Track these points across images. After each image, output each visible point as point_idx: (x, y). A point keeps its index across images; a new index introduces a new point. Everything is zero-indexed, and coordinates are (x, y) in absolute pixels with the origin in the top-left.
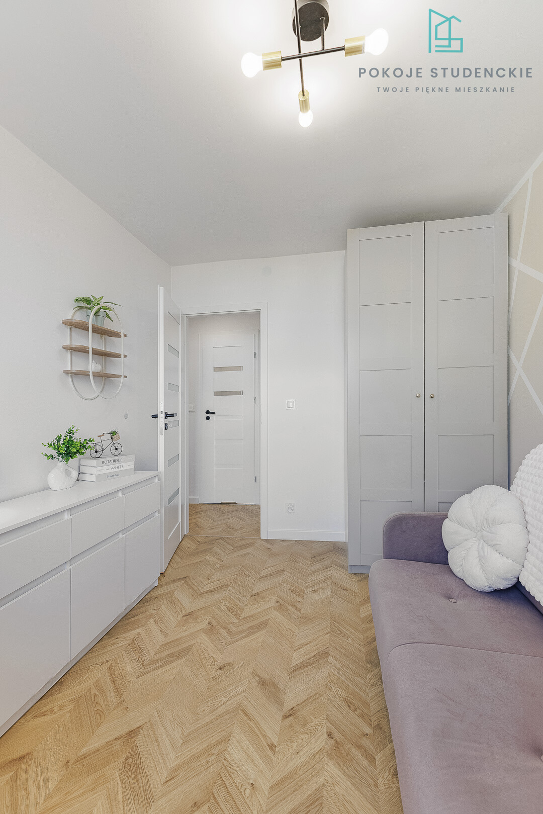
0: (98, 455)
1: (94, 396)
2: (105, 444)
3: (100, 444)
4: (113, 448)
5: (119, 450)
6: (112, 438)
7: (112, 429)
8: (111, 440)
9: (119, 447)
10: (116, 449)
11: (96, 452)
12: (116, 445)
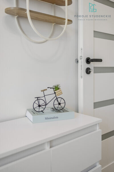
0: (41, 109)
1: (43, 40)
2: (48, 99)
3: (43, 98)
4: (56, 102)
5: (62, 105)
6: (55, 93)
7: (55, 84)
8: (54, 95)
9: (62, 101)
10: (59, 104)
11: (39, 106)
12: (59, 100)
